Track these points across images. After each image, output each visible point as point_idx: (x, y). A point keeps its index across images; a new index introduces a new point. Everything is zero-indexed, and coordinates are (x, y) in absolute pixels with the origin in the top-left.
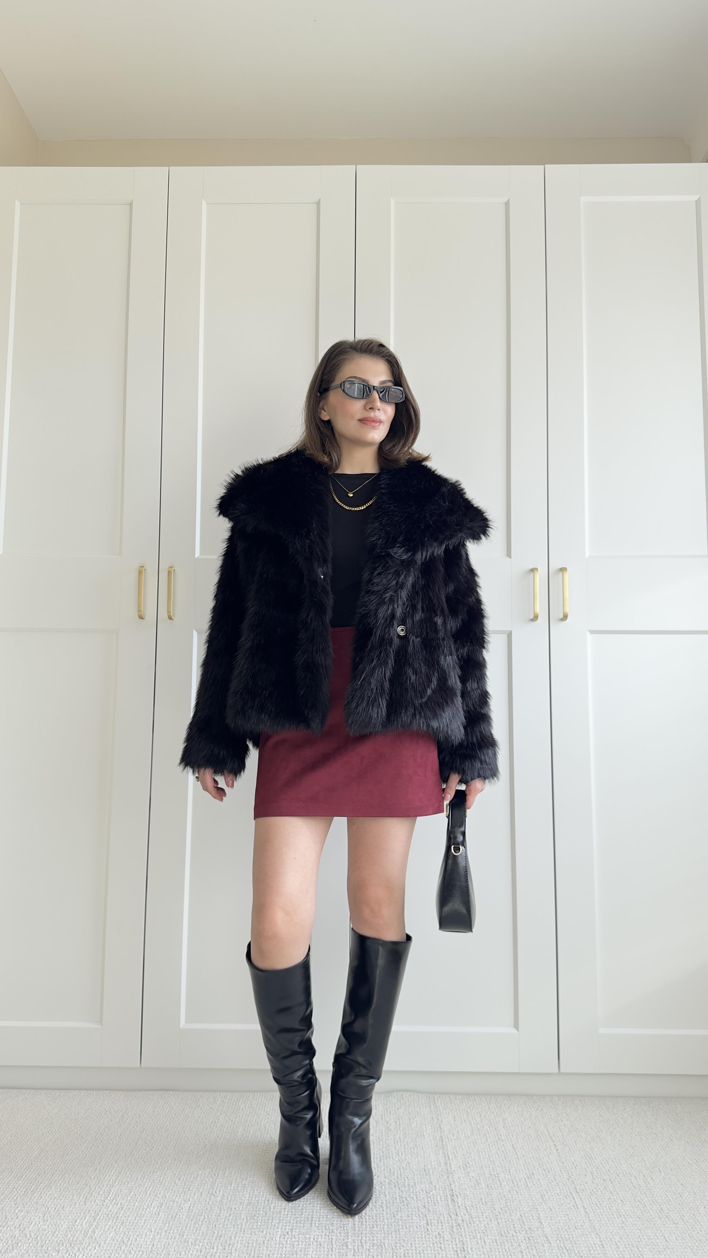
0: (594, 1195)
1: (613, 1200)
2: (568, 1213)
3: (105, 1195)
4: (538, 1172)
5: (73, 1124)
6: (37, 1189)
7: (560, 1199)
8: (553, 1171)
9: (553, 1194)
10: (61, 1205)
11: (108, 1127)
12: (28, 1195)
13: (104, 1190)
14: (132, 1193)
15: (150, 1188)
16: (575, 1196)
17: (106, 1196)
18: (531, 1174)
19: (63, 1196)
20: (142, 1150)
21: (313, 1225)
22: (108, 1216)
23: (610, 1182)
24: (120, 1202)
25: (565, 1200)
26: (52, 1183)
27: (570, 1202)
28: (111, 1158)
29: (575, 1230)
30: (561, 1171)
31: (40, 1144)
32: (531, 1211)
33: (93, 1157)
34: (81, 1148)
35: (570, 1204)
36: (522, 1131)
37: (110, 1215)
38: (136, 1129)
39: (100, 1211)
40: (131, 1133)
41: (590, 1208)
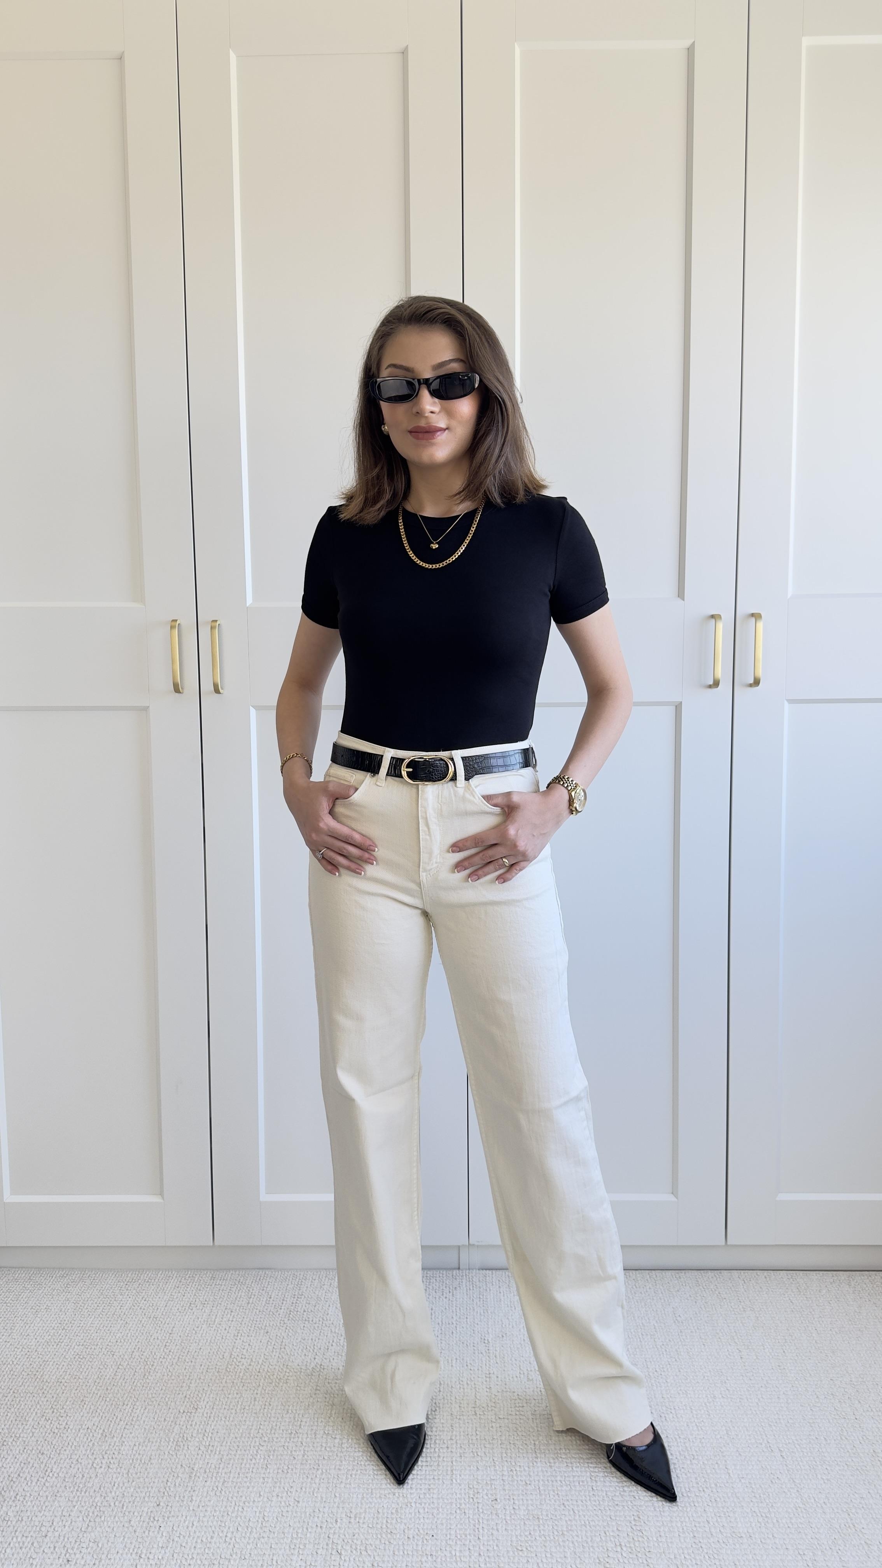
0: (790, 1429)
1: (814, 1438)
2: (760, 1459)
3: (199, 1438)
4: (721, 1394)
5: (152, 1325)
6: (117, 1429)
7: (750, 1436)
8: (740, 1393)
9: (741, 1428)
10: (147, 1456)
11: (196, 1329)
12: (107, 1438)
13: (198, 1430)
14: (232, 1435)
15: (252, 1425)
16: (766, 1433)
17: (201, 1439)
18: (712, 1396)
19: (149, 1441)
20: (238, 1366)
21: (454, 1481)
22: (205, 1472)
23: (809, 1408)
24: (218, 1449)
25: (756, 1437)
26: (134, 1419)
27: (762, 1440)
28: (202, 1378)
29: (771, 1485)
30: (748, 1391)
31: (115, 1356)
32: (715, 1456)
33: (181, 1377)
34: (165, 1362)
35: (761, 1444)
36: (698, 1328)
37: (208, 1471)
38: (228, 1332)
39: (194, 1464)
40: (222, 1338)
41: (787, 1450)
